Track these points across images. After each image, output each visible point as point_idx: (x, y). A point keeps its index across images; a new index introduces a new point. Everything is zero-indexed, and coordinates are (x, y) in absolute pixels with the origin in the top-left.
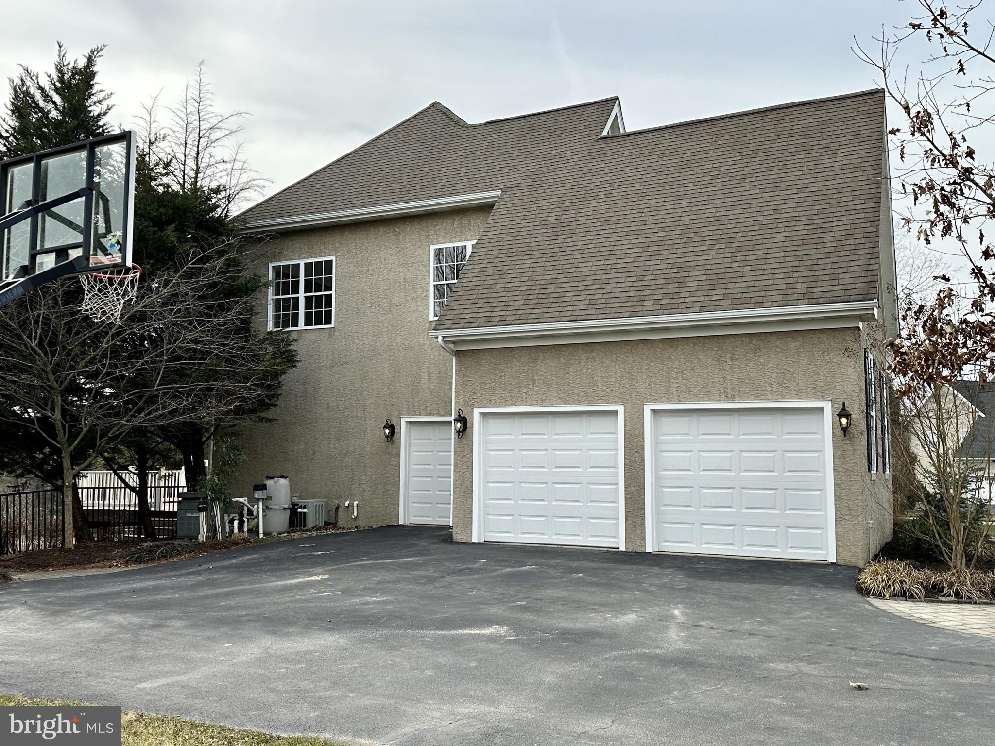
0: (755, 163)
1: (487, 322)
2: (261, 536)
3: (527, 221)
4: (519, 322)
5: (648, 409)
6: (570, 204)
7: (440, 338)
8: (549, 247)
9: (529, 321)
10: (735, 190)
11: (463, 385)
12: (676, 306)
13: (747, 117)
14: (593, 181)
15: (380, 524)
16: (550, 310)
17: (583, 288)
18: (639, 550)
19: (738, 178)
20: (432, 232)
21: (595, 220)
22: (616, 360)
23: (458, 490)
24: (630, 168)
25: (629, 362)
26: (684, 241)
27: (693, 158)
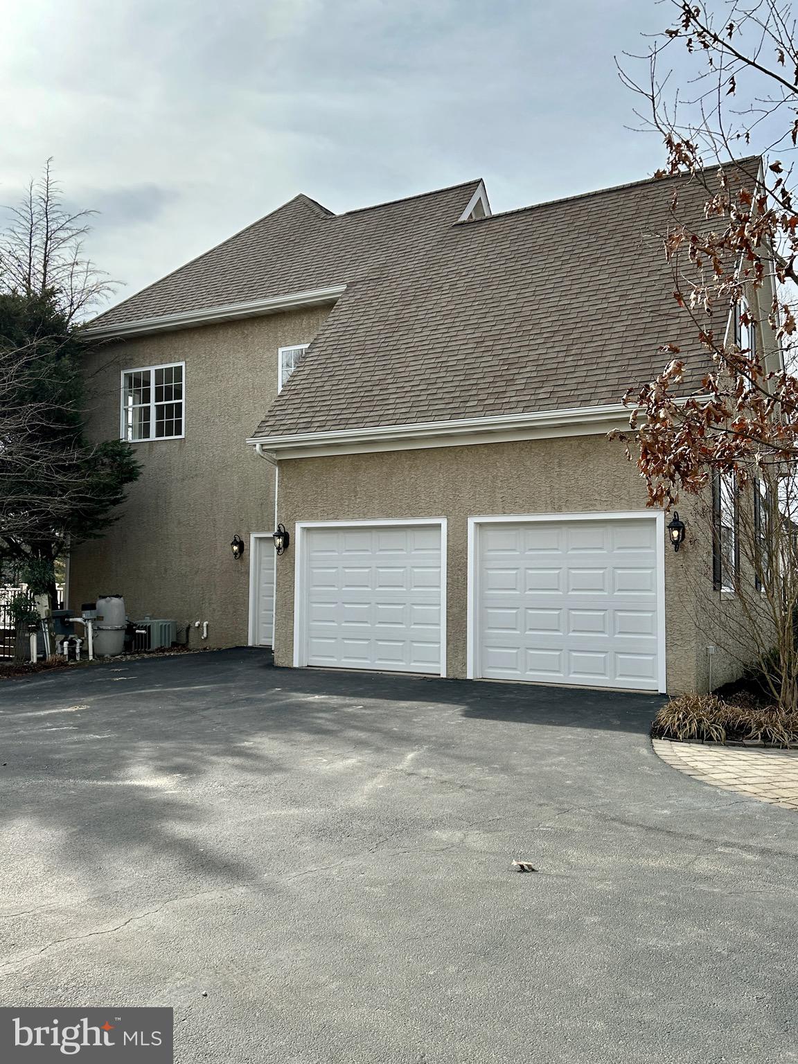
0: (609, 245)
1: (307, 427)
2: (91, 658)
3: (367, 317)
4: (338, 427)
5: (471, 521)
6: (412, 298)
7: (258, 446)
8: (383, 345)
9: (347, 426)
10: (584, 276)
11: (285, 497)
12: (500, 406)
13: (610, 195)
14: (440, 271)
15: (230, 646)
16: (372, 414)
17: (409, 389)
18: (460, 677)
19: (589, 262)
20: (280, 334)
21: (434, 315)
22: (440, 467)
23: (279, 611)
24: (479, 256)
25: (454, 470)
26: (520, 334)
27: (546, 242)
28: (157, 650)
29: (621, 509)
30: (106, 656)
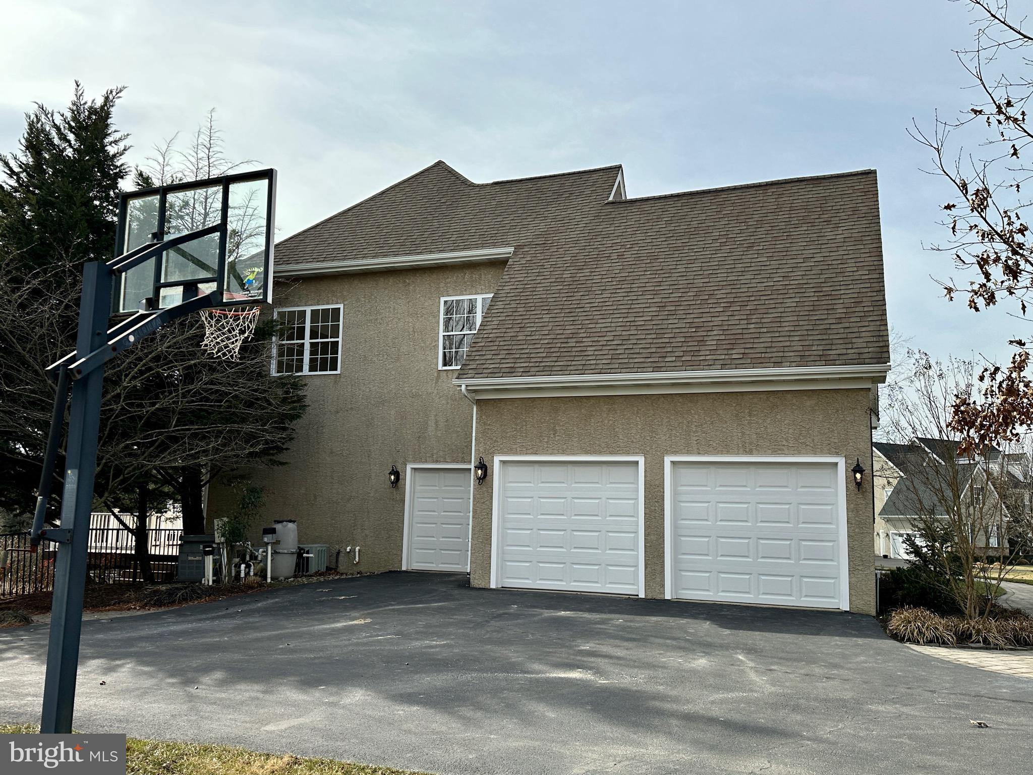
0: (760, 233)
1: (511, 372)
2: (269, 580)
3: (543, 278)
4: (543, 373)
5: (668, 460)
6: (583, 264)
7: (463, 387)
8: (566, 303)
9: (552, 373)
10: (744, 257)
11: (482, 433)
12: (698, 363)
13: (748, 190)
14: (604, 242)
15: (382, 570)
16: (573, 363)
17: (605, 343)
18: (659, 597)
19: (745, 246)
20: (442, 285)
21: (610, 280)
22: (638, 413)
23: (476, 536)
24: (639, 232)
25: (650, 415)
26: (699, 302)
27: (700, 225)
28: (316, 573)
29: (807, 454)
30: (280, 579)
